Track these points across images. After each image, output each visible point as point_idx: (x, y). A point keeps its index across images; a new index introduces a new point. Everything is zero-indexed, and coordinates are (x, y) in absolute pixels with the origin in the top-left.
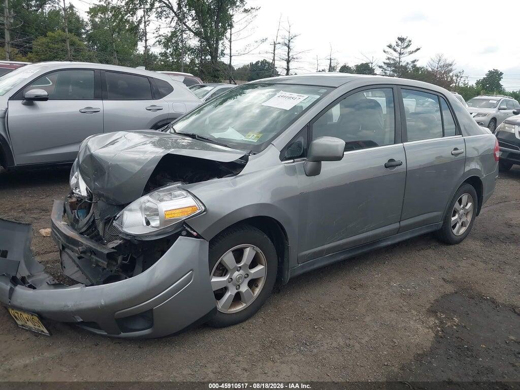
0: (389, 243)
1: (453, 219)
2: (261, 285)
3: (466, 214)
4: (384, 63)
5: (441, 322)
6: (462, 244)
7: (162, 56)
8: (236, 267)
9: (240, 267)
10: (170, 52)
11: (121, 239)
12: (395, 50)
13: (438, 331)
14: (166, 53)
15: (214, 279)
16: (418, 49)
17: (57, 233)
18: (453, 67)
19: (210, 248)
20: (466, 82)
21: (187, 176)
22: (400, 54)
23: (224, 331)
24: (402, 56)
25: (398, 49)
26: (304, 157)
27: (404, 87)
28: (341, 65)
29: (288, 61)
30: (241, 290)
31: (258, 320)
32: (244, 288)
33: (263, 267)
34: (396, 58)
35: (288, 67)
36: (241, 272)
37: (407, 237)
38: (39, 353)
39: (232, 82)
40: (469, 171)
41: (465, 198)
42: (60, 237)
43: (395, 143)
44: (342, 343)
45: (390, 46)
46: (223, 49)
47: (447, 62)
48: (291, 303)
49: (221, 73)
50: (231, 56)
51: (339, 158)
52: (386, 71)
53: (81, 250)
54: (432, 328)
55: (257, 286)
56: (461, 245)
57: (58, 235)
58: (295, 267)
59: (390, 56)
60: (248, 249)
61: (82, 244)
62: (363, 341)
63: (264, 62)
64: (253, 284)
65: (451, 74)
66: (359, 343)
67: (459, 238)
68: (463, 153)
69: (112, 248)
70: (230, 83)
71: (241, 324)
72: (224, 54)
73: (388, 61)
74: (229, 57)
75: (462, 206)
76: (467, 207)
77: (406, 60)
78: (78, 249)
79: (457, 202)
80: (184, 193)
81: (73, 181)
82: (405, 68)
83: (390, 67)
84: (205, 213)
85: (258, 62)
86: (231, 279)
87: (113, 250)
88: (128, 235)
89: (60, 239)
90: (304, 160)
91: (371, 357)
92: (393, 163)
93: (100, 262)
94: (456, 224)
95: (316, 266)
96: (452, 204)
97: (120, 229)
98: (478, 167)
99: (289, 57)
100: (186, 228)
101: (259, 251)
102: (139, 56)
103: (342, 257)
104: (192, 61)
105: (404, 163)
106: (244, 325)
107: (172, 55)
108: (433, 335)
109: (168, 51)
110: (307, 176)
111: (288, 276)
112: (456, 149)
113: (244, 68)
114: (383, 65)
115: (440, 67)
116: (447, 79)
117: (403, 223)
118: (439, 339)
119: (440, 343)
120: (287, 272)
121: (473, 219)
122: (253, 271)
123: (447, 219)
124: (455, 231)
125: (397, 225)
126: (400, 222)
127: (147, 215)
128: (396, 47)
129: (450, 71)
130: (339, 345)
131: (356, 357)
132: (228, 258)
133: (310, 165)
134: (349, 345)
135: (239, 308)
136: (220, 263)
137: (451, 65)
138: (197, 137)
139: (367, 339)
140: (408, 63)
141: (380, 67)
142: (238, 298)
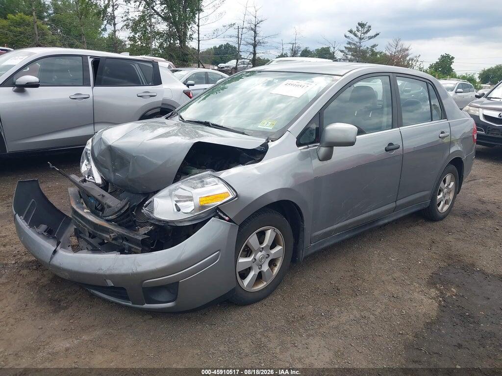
0: (386, 221)
1: (439, 197)
2: (279, 264)
3: (449, 193)
4: (345, 47)
5: (442, 293)
6: (444, 220)
7: (130, 40)
8: (260, 248)
9: (262, 248)
10: (138, 36)
11: (152, 224)
12: (356, 35)
13: (440, 301)
14: (134, 37)
15: (241, 260)
16: (377, 34)
17: (81, 221)
18: (410, 52)
19: (239, 231)
20: (422, 67)
21: (207, 163)
22: (361, 39)
23: (248, 308)
24: (363, 40)
25: (359, 34)
26: (318, 142)
27: (399, 75)
28: (303, 49)
29: (255, 46)
30: (262, 269)
31: (277, 297)
32: (265, 268)
33: (282, 247)
34: (357, 42)
35: (255, 51)
36: (263, 252)
37: (401, 215)
38: (77, 337)
39: (201, 66)
40: (452, 153)
41: (448, 177)
42: (85, 224)
43: (392, 128)
44: (358, 316)
45: (351, 31)
46: (191, 33)
47: (404, 47)
48: (303, 280)
49: (189, 56)
50: (199, 41)
51: (352, 144)
52: (347, 56)
53: (113, 237)
54: (434, 299)
55: (276, 266)
56: (444, 222)
57: (82, 222)
58: (309, 246)
59: (351, 41)
60: (270, 231)
61: (113, 232)
62: (377, 313)
63: (228, 46)
64: (272, 263)
65: (408, 58)
66: (373, 314)
67: (443, 214)
68: (448, 136)
69: (144, 234)
70: (199, 67)
71: (263, 301)
72: (193, 39)
73: (349, 46)
74: (197, 41)
75: (446, 185)
76: (450, 187)
77: (366, 44)
78: (108, 237)
79: (442, 182)
80: (216, 180)
81: (84, 168)
82: (364, 52)
83: (351, 51)
84: (236, 199)
85: (221, 46)
86: (255, 259)
87: (146, 236)
88: (160, 221)
89: (85, 226)
90: (316, 146)
91: (386, 327)
92: (391, 147)
93: (133, 248)
94: (440, 202)
95: (325, 245)
96: (438, 184)
97: (151, 215)
98: (460, 149)
99: (255, 41)
100: (220, 213)
101: (279, 232)
102: (102, 39)
103: (347, 236)
104: (161, 45)
105: (401, 146)
106: (265, 302)
107: (140, 39)
108: (437, 304)
109: (137, 36)
110: (320, 161)
111: (302, 254)
112: (442, 133)
113: (208, 52)
114: (344, 49)
115: (398, 52)
116: (404, 63)
117: (399, 202)
118: (442, 308)
119: (444, 312)
120: (301, 252)
121: (455, 197)
122: (273, 251)
123: (433, 198)
124: (439, 208)
125: (393, 205)
126: (396, 202)
127: (177, 201)
128: (356, 32)
129: (407, 55)
130: (356, 317)
131: (373, 328)
132: (253, 240)
133: (323, 150)
134: (365, 317)
135: (261, 286)
136: (246, 245)
137: (407, 50)
138: (211, 125)
139: (379, 310)
140: (368, 48)
141: (342, 51)
142: (260, 277)
